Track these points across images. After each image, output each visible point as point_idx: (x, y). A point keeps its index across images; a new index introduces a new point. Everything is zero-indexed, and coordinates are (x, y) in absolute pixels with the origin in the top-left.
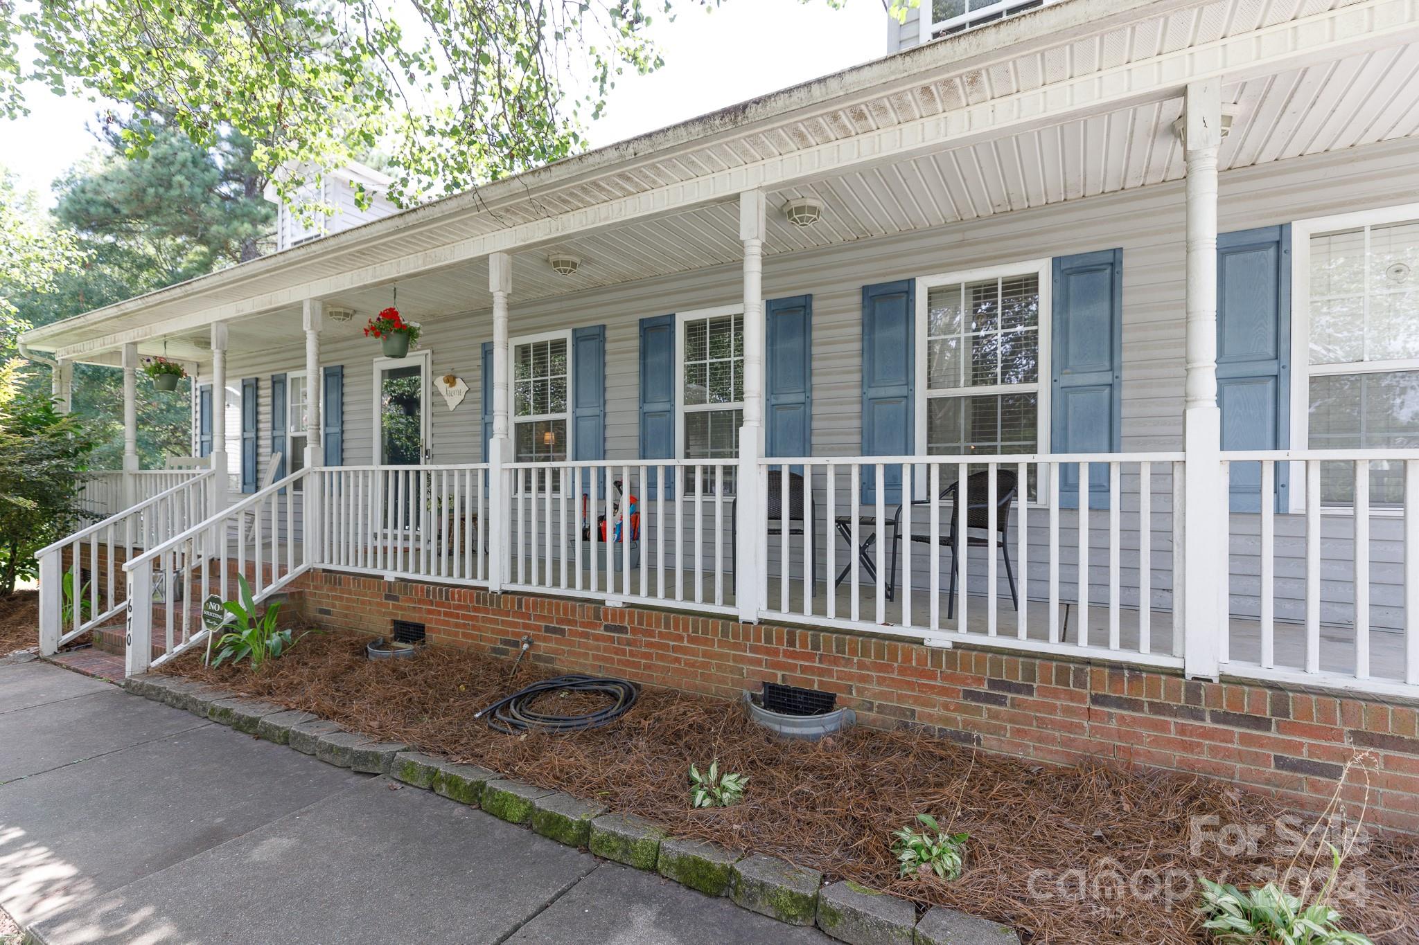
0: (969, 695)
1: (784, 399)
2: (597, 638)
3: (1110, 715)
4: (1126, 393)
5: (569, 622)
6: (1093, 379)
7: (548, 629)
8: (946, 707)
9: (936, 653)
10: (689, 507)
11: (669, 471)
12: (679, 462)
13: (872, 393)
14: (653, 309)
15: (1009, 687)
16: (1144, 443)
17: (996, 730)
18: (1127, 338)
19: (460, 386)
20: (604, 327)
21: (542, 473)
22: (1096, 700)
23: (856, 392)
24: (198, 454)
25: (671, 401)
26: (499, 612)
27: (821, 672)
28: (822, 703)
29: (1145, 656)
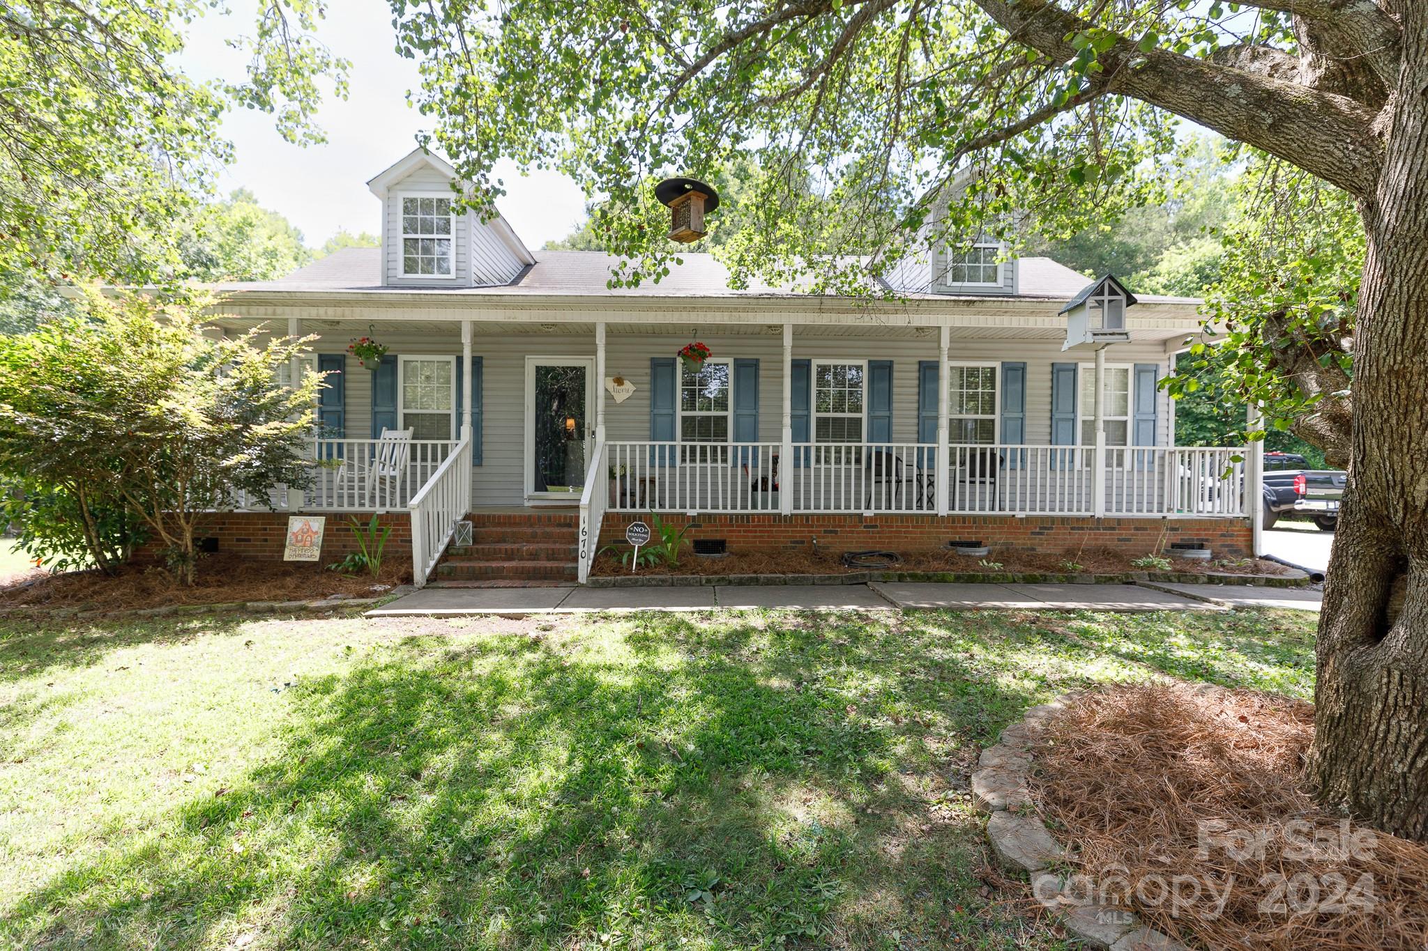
0: (1033, 533)
1: (878, 414)
2: (858, 533)
3: (1076, 533)
4: (1027, 422)
5: (840, 526)
6: (1016, 415)
7: (826, 532)
8: (1024, 539)
9: (1021, 519)
10: (818, 470)
13: (924, 414)
14: (799, 355)
15: (1046, 528)
16: (1032, 442)
17: (1041, 545)
18: (1028, 399)
19: (628, 385)
20: (757, 360)
21: (714, 449)
22: (1071, 529)
23: (915, 413)
25: (808, 408)
26: (790, 526)
27: (976, 533)
28: (977, 544)
29: (1083, 513)
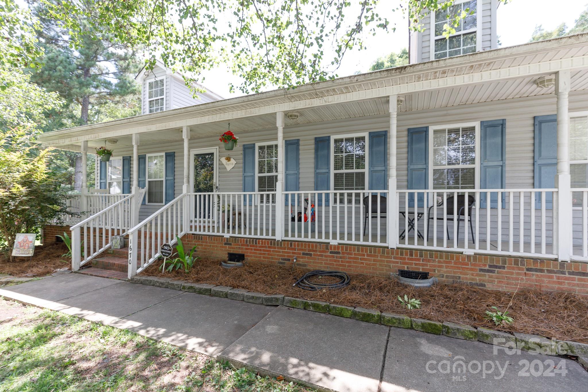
0: (481, 270)
1: (376, 169)
2: (326, 256)
3: (533, 275)
4: (507, 168)
5: (314, 251)
6: (496, 163)
7: (304, 254)
8: (472, 275)
9: (469, 257)
10: (334, 208)
11: (327, 195)
12: (332, 191)
13: (412, 167)
14: (321, 134)
15: (496, 267)
16: (513, 185)
17: (492, 282)
18: (507, 149)
19: (233, 161)
20: (299, 140)
22: (528, 270)
23: (406, 166)
24: (99, 188)
25: (329, 168)
26: (281, 248)
27: (423, 265)
28: (425, 276)
29: (544, 255)
